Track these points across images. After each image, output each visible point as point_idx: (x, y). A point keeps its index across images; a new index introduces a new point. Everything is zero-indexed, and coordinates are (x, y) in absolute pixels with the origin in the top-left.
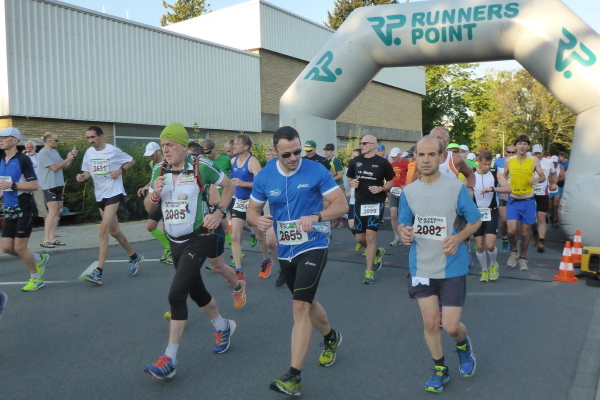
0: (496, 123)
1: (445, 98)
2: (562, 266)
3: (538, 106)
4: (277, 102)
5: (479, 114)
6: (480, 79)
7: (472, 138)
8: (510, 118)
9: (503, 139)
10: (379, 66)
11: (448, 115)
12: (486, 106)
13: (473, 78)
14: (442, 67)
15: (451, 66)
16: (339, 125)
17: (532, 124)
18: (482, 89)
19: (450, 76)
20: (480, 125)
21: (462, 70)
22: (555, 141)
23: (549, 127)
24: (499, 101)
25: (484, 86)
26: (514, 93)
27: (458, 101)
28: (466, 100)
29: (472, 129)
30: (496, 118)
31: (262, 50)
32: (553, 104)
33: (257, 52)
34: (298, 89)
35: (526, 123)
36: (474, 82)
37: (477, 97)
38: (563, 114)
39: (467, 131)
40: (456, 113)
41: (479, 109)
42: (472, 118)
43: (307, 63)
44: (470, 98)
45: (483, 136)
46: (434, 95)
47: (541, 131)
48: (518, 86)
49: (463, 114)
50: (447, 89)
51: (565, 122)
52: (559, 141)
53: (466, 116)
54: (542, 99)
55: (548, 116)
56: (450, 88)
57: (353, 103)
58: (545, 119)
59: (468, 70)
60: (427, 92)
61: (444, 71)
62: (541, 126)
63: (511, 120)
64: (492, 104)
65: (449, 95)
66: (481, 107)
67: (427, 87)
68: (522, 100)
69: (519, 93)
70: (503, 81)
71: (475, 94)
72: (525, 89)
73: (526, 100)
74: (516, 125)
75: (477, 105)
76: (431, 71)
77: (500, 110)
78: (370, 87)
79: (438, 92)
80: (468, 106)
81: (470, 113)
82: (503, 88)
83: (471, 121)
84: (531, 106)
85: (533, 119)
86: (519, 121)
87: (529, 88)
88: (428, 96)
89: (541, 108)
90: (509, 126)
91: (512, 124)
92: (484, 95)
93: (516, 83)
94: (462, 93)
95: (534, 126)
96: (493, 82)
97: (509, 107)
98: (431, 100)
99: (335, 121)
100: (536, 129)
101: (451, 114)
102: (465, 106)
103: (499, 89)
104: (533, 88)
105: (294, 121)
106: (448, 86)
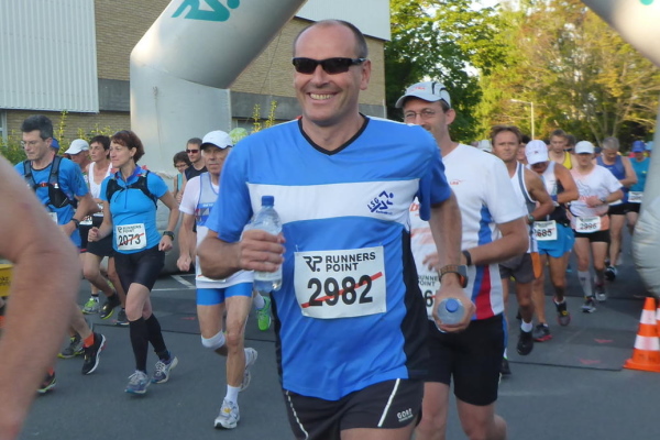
0: (519, 87)
1: (426, 44)
2: (641, 343)
3: (595, 54)
5: (487, 73)
6: (489, 9)
7: (476, 114)
8: (545, 78)
9: (533, 116)
11: (432, 75)
12: (500, 58)
13: (475, 7)
16: (235, 97)
17: (585, 89)
18: (492, 27)
20: (488, 93)
22: (627, 117)
23: (616, 93)
24: (524, 48)
25: (495, 21)
26: (550, 33)
27: (449, 50)
28: (464, 47)
29: (476, 100)
30: (519, 78)
32: (622, 52)
34: (163, 34)
35: (572, 85)
36: (477, 14)
37: (483, 42)
38: (640, 68)
39: (465, 103)
40: (446, 71)
41: (488, 64)
42: (475, 80)
44: (472, 44)
45: (496, 111)
46: (406, 39)
47: (600, 99)
48: (558, 20)
49: (458, 73)
50: (429, 28)
51: (645, 82)
52: (635, 117)
53: (464, 74)
54: (602, 42)
55: (613, 73)
56: (434, 28)
57: (262, 57)
58: (609, 79)
60: (394, 35)
62: (601, 91)
63: (547, 81)
64: (511, 54)
65: (434, 40)
66: (490, 61)
67: (393, 26)
68: (564, 45)
69: (560, 32)
70: (530, 11)
71: (481, 37)
72: (570, 26)
73: (573, 45)
74: (555, 91)
75: (483, 56)
77: (526, 64)
78: (290, 28)
79: (412, 35)
80: (467, 58)
81: (472, 71)
82: (530, 24)
83: (474, 85)
84: (582, 56)
85: (586, 79)
86: (560, 83)
87: (578, 23)
88: (394, 41)
89: (600, 59)
90: (543, 93)
91: (548, 89)
92: (497, 37)
93: (554, 14)
94: (456, 35)
95: (589, 91)
96: (512, 14)
97: (543, 58)
98: (400, 49)
99: (228, 91)
100: (592, 96)
101: (438, 72)
102: (461, 58)
103: (524, 27)
104: (586, 24)
105: (156, 91)
106: (431, 23)
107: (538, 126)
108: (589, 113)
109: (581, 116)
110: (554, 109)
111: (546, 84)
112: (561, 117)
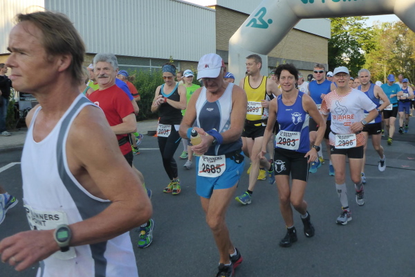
0: (380, 59)
1: (344, 41)
3: (410, 47)
4: (227, 43)
5: (368, 53)
6: (370, 28)
8: (390, 55)
9: (385, 70)
10: (298, 18)
11: (346, 53)
12: (373, 47)
13: (364, 27)
14: (343, 19)
15: (349, 18)
16: (270, 59)
17: (406, 60)
18: (371, 35)
19: (349, 26)
20: (368, 61)
21: (357, 22)
24: (382, 44)
25: (372, 32)
26: (393, 38)
27: (354, 43)
28: (359, 42)
29: (363, 63)
30: (380, 55)
31: (217, 6)
33: (214, 8)
34: (242, 33)
35: (401, 59)
36: (365, 30)
37: (367, 41)
39: (359, 64)
40: (352, 52)
41: (368, 49)
42: (363, 55)
43: (248, 15)
44: (362, 41)
45: (371, 68)
46: (337, 38)
47: (412, 64)
48: (397, 33)
49: (357, 52)
50: (346, 35)
53: (359, 53)
54: (413, 42)
56: (348, 34)
57: (280, 44)
59: (361, 22)
60: (332, 37)
61: (344, 22)
62: (412, 61)
63: (391, 57)
64: (377, 46)
65: (347, 39)
67: (332, 33)
68: (399, 43)
69: (397, 38)
70: (385, 29)
71: (366, 39)
72: (401, 35)
73: (402, 43)
74: (394, 61)
75: (367, 46)
76: (335, 22)
77: (383, 50)
78: (292, 32)
79: (339, 37)
80: (360, 47)
81: (362, 52)
82: (385, 34)
83: (362, 57)
84: (405, 47)
85: (407, 56)
86: (396, 58)
87: (404, 34)
88: (332, 39)
89: (412, 49)
90: (390, 61)
91: (391, 60)
92: (372, 39)
93: (395, 31)
94: (356, 37)
95: (407, 61)
96: (379, 30)
97: (390, 48)
98: (334, 42)
99: (267, 56)
100: (409, 63)
101: (349, 52)
102: (358, 46)
103: (383, 35)
104: (407, 35)
105: (239, 55)
106: (347, 33)
107: (387, 74)
108: (407, 70)
109: (404, 71)
110: (394, 68)
111: (391, 58)
112: (396, 71)
